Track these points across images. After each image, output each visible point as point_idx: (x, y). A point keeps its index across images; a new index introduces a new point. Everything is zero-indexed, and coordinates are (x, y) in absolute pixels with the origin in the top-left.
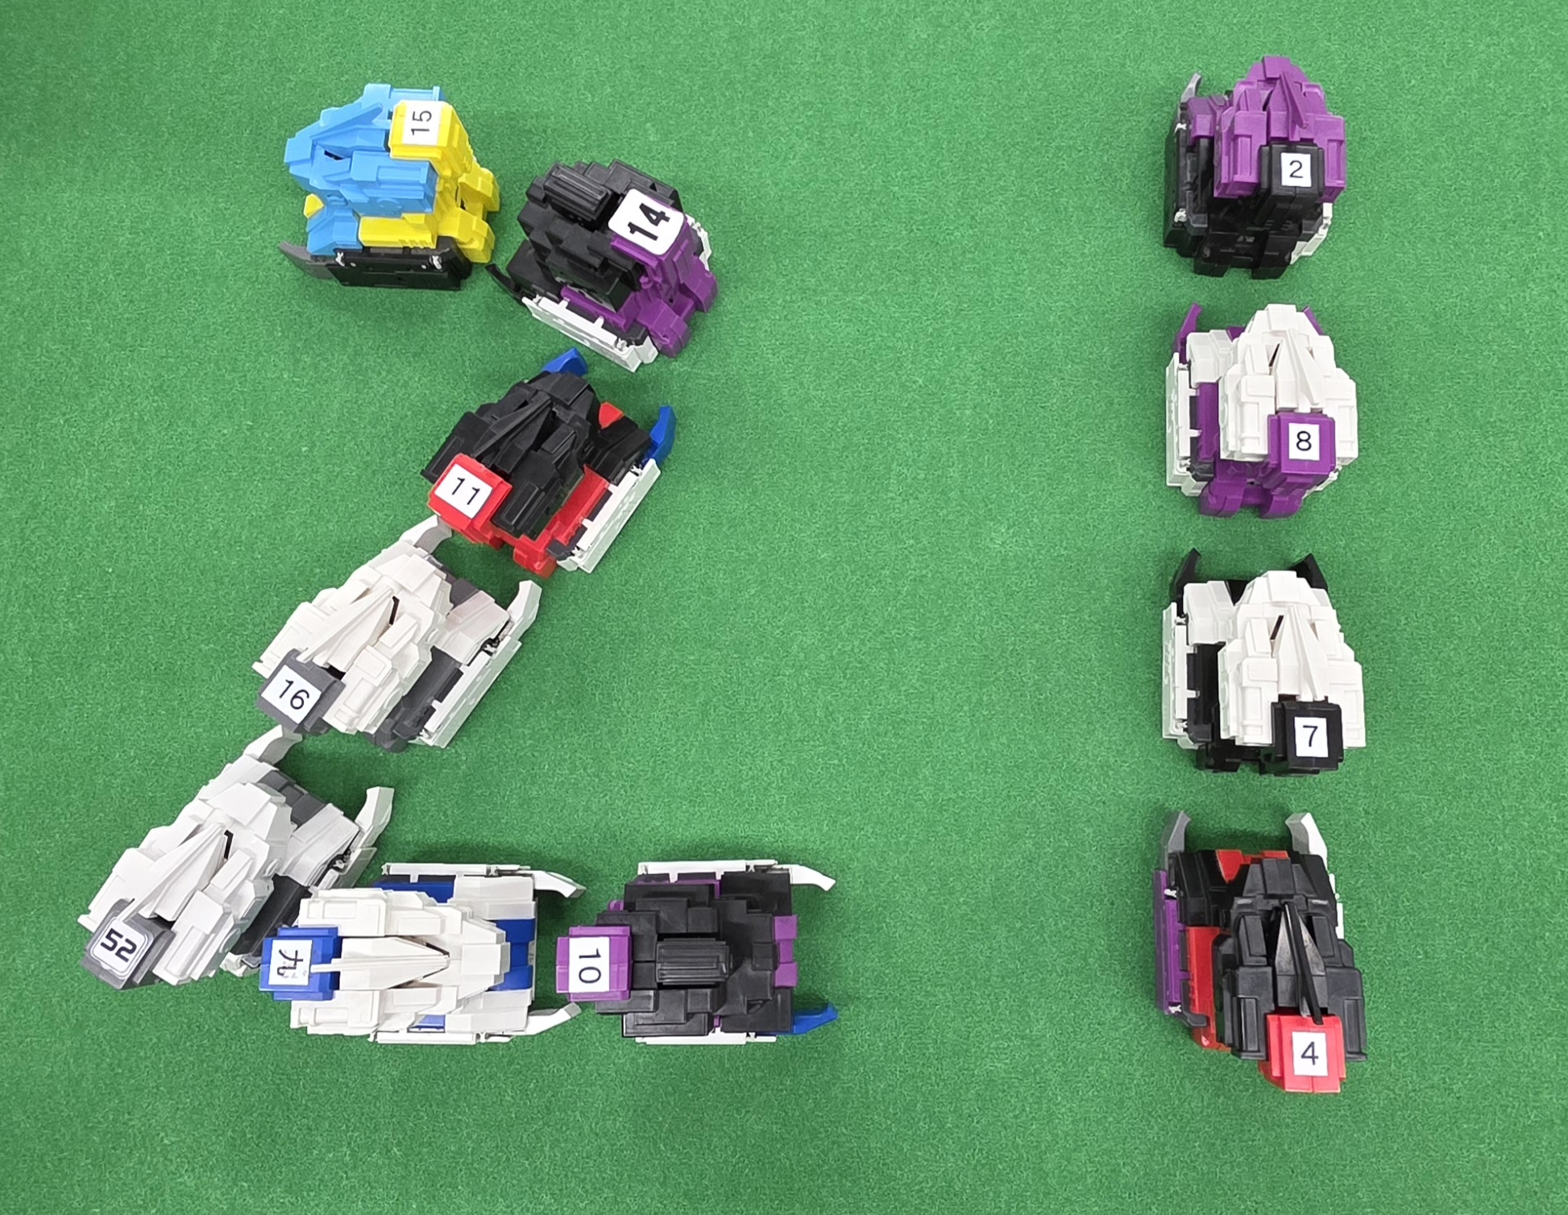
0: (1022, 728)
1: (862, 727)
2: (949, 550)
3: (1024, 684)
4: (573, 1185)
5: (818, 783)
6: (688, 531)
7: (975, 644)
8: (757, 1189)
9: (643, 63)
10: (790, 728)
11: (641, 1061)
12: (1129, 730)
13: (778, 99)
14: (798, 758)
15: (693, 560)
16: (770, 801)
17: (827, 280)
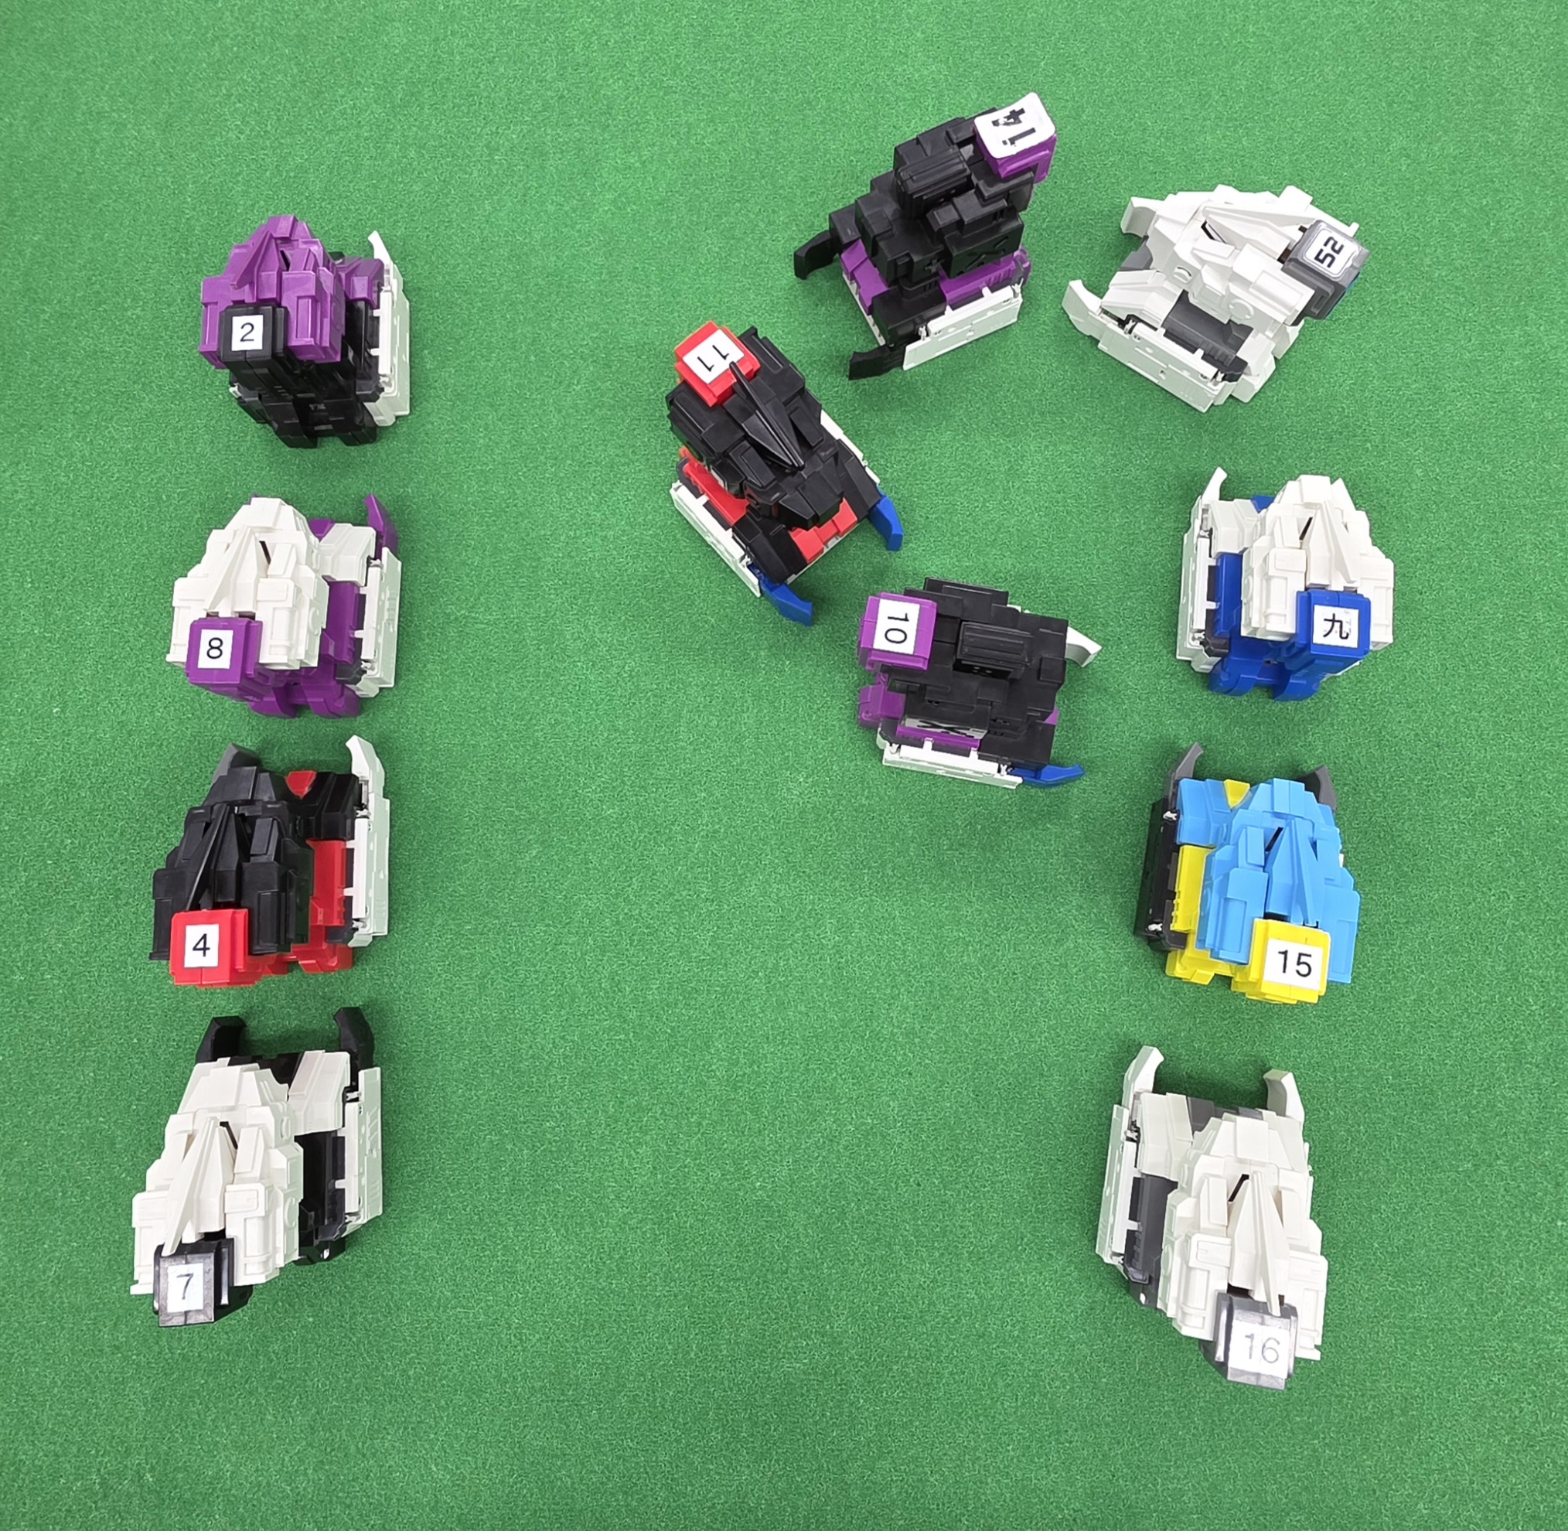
0: (822, 995)
1: (650, 998)
2: (743, 802)
3: (822, 947)
5: (603, 1061)
6: (465, 789)
7: (771, 904)
8: (536, 1511)
9: (420, 285)
10: (573, 1000)
11: (411, 1373)
12: (936, 994)
13: (561, 320)
14: (582, 1033)
15: (471, 819)
16: (552, 1081)
17: (613, 514)
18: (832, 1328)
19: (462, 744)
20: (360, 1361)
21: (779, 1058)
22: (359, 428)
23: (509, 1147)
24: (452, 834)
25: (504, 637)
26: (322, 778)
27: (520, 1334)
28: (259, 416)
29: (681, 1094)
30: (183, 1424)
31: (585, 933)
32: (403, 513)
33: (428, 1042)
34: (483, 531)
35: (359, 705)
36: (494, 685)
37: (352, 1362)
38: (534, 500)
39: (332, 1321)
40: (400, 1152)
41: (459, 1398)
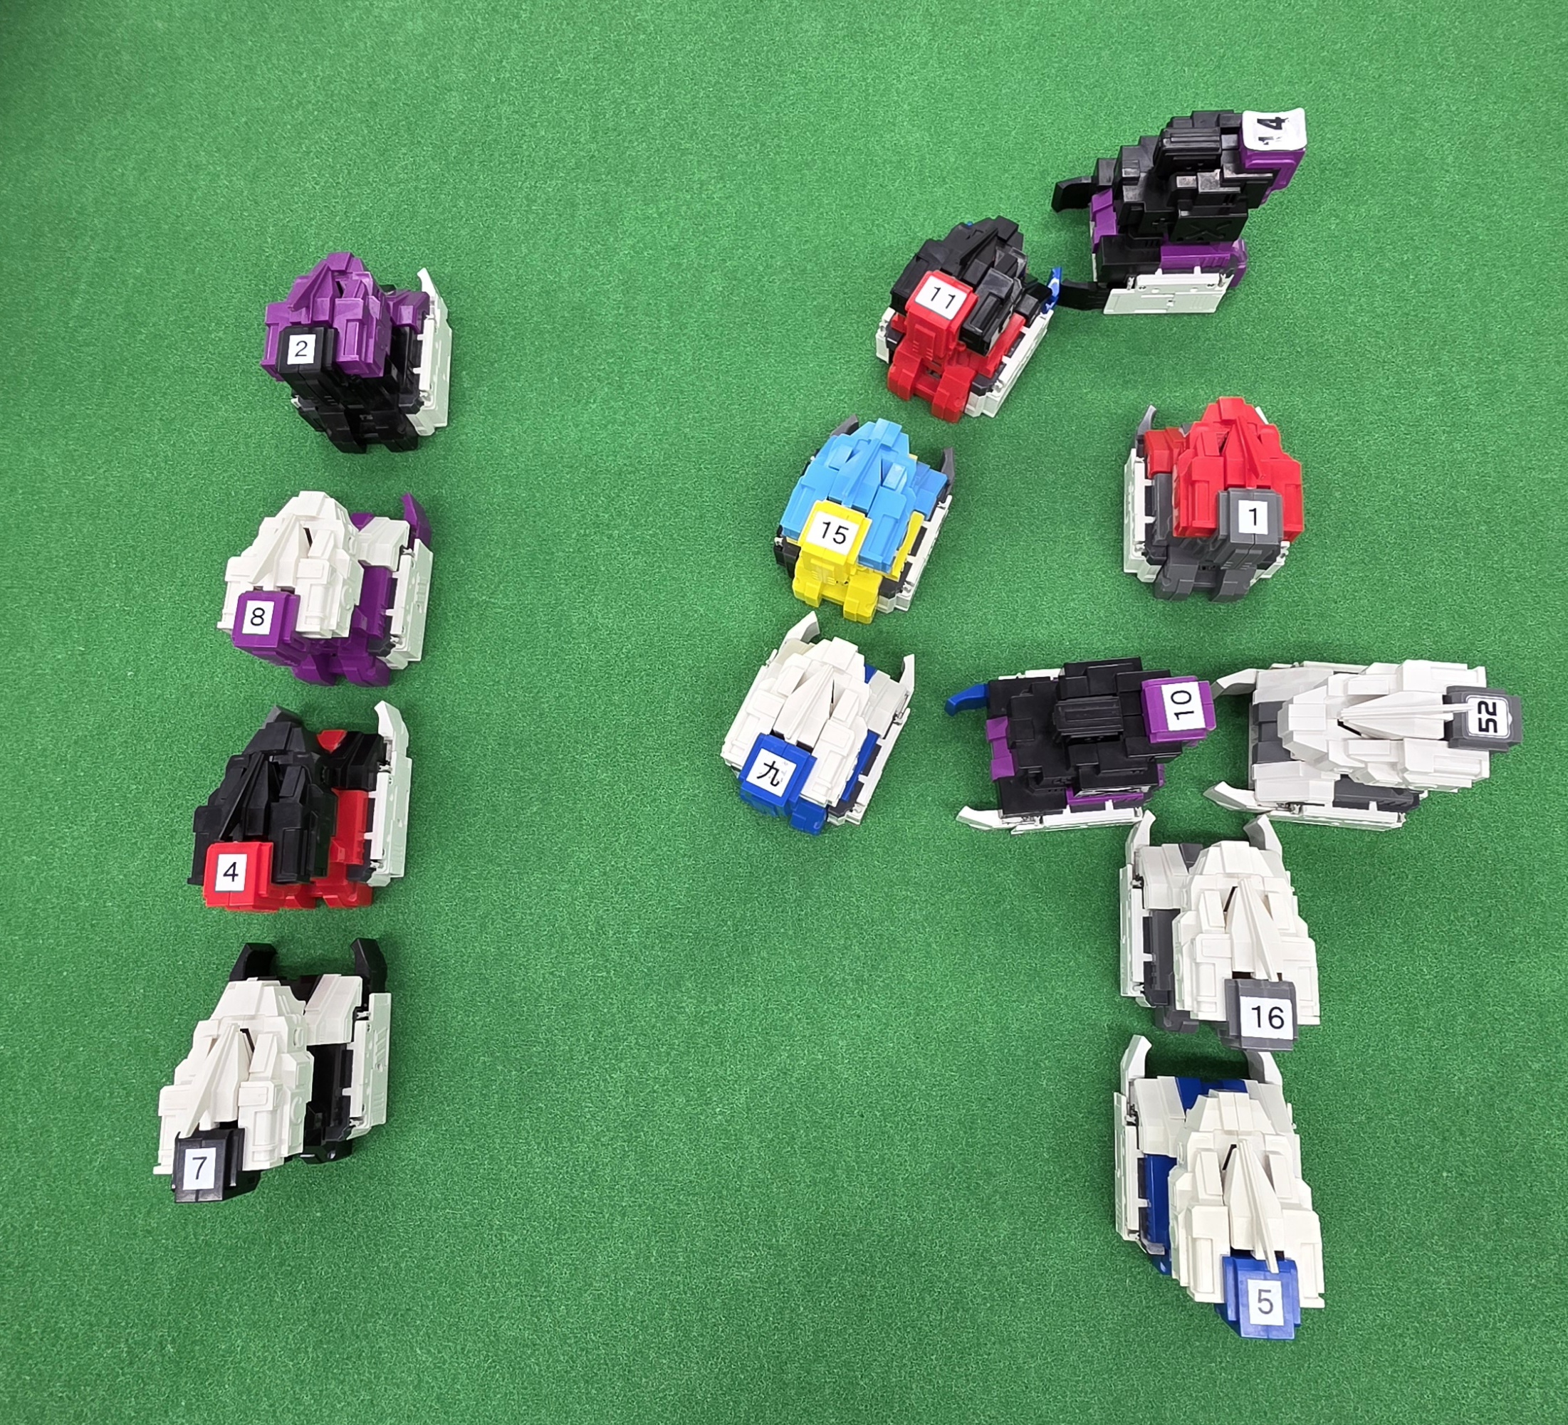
0: (782, 943)
4: (332, 1387)
5: (586, 994)
6: (478, 751)
9: (461, 315)
10: (563, 941)
11: (403, 1265)
12: (885, 946)
15: (481, 779)
16: (540, 1011)
17: (619, 515)
18: (777, 1241)
19: (478, 713)
20: (359, 1253)
21: (742, 998)
22: (401, 436)
23: (499, 1068)
24: (465, 791)
25: (518, 620)
26: (351, 736)
27: (501, 1234)
28: (317, 426)
29: (653, 1027)
30: (202, 1302)
31: (576, 882)
32: (437, 510)
33: (434, 972)
34: (505, 528)
35: (388, 676)
36: (508, 661)
37: (351, 1253)
38: (551, 502)
39: (337, 1216)
40: (404, 1069)
41: (444, 1289)
